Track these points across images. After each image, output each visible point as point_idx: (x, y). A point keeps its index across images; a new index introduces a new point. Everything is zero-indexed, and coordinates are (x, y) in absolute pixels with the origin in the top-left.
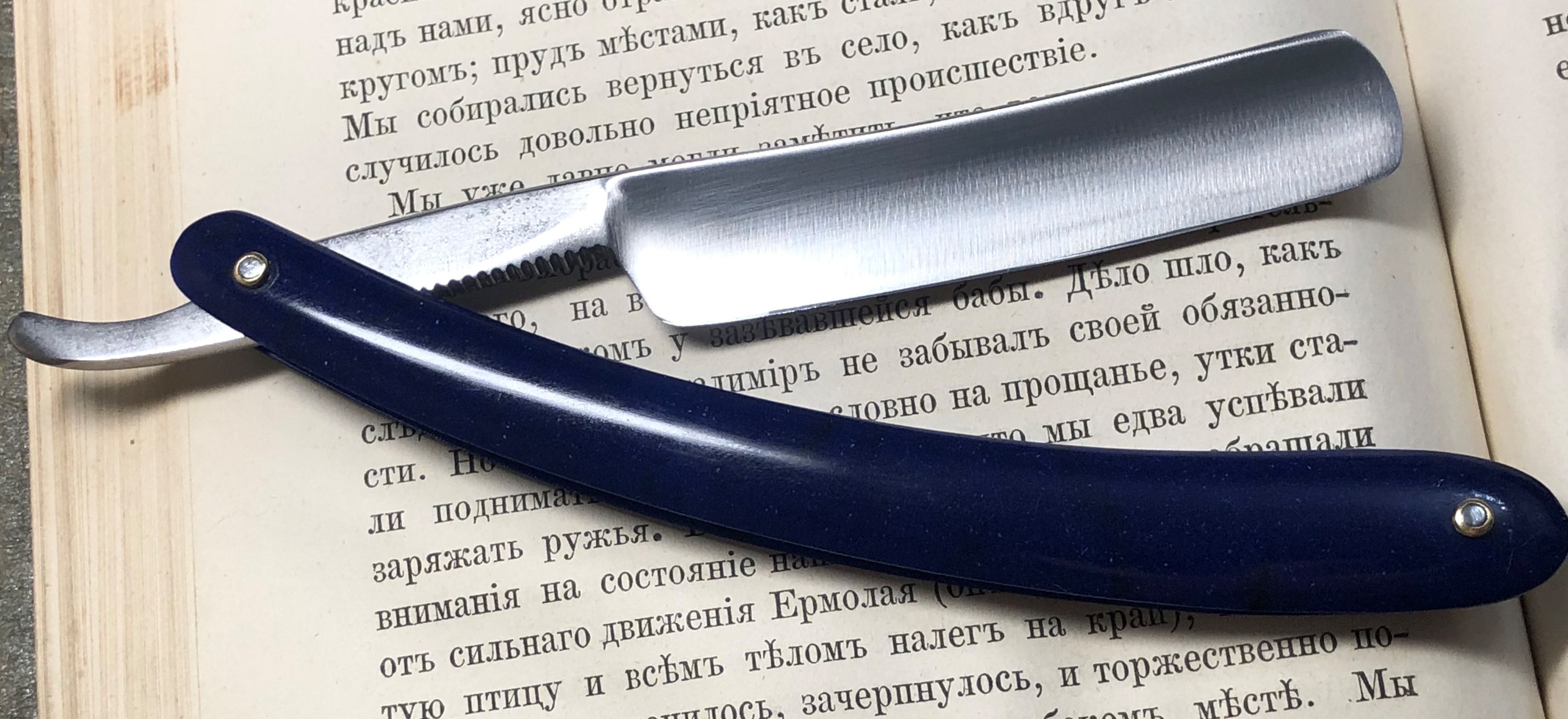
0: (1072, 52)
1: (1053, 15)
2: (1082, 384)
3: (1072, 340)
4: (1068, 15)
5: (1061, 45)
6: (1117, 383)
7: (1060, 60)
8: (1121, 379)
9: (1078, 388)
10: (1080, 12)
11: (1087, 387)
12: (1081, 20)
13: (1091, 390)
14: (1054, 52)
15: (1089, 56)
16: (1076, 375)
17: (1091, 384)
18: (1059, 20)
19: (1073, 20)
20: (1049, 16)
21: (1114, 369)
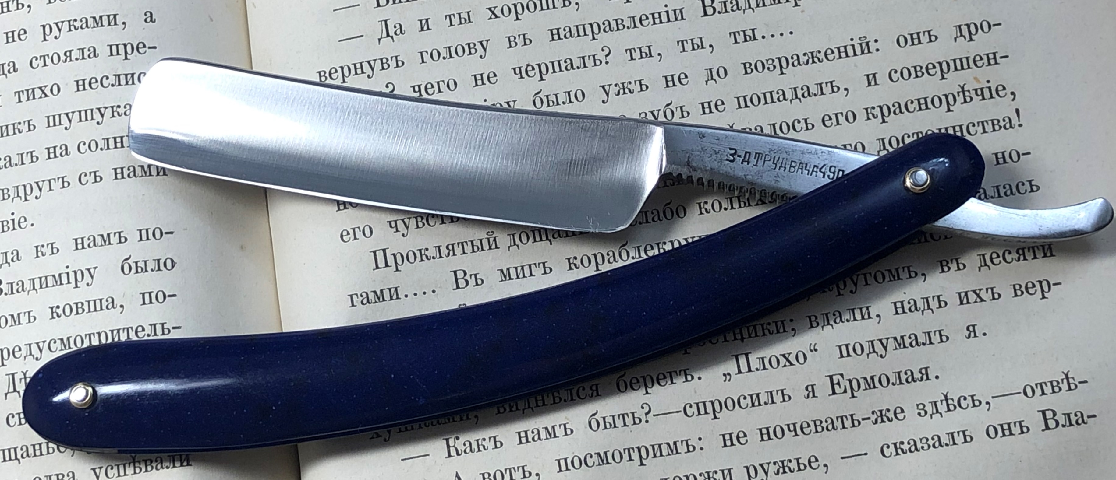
0: (19, 223)
1: (9, 196)
2: (13, 457)
3: (7, 426)
4: (18, 196)
5: (13, 217)
6: (35, 455)
7: (11, 228)
8: (38, 453)
9: (10, 459)
10: (26, 194)
11: (16, 458)
12: (26, 200)
13: (19, 460)
14: (8, 222)
15: (29, 225)
16: (9, 450)
17: (19, 457)
18: (13, 199)
19: (21, 199)
20: (6, 196)
21: (34, 446)
